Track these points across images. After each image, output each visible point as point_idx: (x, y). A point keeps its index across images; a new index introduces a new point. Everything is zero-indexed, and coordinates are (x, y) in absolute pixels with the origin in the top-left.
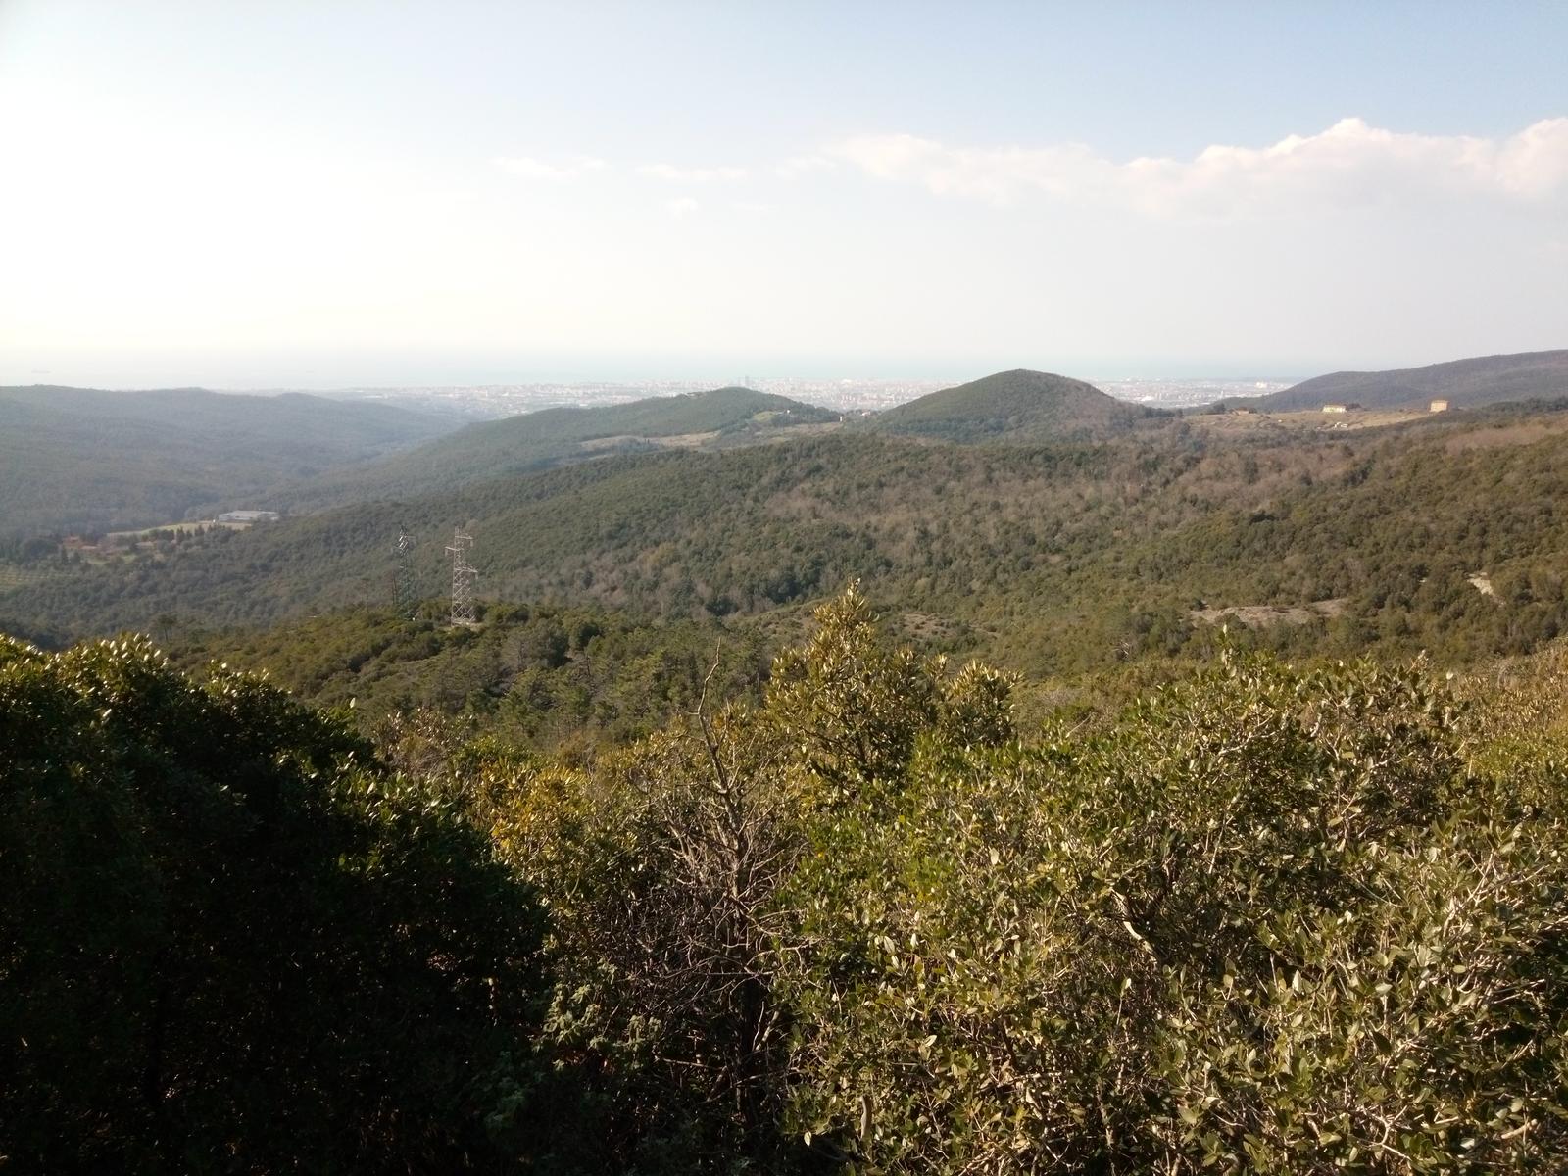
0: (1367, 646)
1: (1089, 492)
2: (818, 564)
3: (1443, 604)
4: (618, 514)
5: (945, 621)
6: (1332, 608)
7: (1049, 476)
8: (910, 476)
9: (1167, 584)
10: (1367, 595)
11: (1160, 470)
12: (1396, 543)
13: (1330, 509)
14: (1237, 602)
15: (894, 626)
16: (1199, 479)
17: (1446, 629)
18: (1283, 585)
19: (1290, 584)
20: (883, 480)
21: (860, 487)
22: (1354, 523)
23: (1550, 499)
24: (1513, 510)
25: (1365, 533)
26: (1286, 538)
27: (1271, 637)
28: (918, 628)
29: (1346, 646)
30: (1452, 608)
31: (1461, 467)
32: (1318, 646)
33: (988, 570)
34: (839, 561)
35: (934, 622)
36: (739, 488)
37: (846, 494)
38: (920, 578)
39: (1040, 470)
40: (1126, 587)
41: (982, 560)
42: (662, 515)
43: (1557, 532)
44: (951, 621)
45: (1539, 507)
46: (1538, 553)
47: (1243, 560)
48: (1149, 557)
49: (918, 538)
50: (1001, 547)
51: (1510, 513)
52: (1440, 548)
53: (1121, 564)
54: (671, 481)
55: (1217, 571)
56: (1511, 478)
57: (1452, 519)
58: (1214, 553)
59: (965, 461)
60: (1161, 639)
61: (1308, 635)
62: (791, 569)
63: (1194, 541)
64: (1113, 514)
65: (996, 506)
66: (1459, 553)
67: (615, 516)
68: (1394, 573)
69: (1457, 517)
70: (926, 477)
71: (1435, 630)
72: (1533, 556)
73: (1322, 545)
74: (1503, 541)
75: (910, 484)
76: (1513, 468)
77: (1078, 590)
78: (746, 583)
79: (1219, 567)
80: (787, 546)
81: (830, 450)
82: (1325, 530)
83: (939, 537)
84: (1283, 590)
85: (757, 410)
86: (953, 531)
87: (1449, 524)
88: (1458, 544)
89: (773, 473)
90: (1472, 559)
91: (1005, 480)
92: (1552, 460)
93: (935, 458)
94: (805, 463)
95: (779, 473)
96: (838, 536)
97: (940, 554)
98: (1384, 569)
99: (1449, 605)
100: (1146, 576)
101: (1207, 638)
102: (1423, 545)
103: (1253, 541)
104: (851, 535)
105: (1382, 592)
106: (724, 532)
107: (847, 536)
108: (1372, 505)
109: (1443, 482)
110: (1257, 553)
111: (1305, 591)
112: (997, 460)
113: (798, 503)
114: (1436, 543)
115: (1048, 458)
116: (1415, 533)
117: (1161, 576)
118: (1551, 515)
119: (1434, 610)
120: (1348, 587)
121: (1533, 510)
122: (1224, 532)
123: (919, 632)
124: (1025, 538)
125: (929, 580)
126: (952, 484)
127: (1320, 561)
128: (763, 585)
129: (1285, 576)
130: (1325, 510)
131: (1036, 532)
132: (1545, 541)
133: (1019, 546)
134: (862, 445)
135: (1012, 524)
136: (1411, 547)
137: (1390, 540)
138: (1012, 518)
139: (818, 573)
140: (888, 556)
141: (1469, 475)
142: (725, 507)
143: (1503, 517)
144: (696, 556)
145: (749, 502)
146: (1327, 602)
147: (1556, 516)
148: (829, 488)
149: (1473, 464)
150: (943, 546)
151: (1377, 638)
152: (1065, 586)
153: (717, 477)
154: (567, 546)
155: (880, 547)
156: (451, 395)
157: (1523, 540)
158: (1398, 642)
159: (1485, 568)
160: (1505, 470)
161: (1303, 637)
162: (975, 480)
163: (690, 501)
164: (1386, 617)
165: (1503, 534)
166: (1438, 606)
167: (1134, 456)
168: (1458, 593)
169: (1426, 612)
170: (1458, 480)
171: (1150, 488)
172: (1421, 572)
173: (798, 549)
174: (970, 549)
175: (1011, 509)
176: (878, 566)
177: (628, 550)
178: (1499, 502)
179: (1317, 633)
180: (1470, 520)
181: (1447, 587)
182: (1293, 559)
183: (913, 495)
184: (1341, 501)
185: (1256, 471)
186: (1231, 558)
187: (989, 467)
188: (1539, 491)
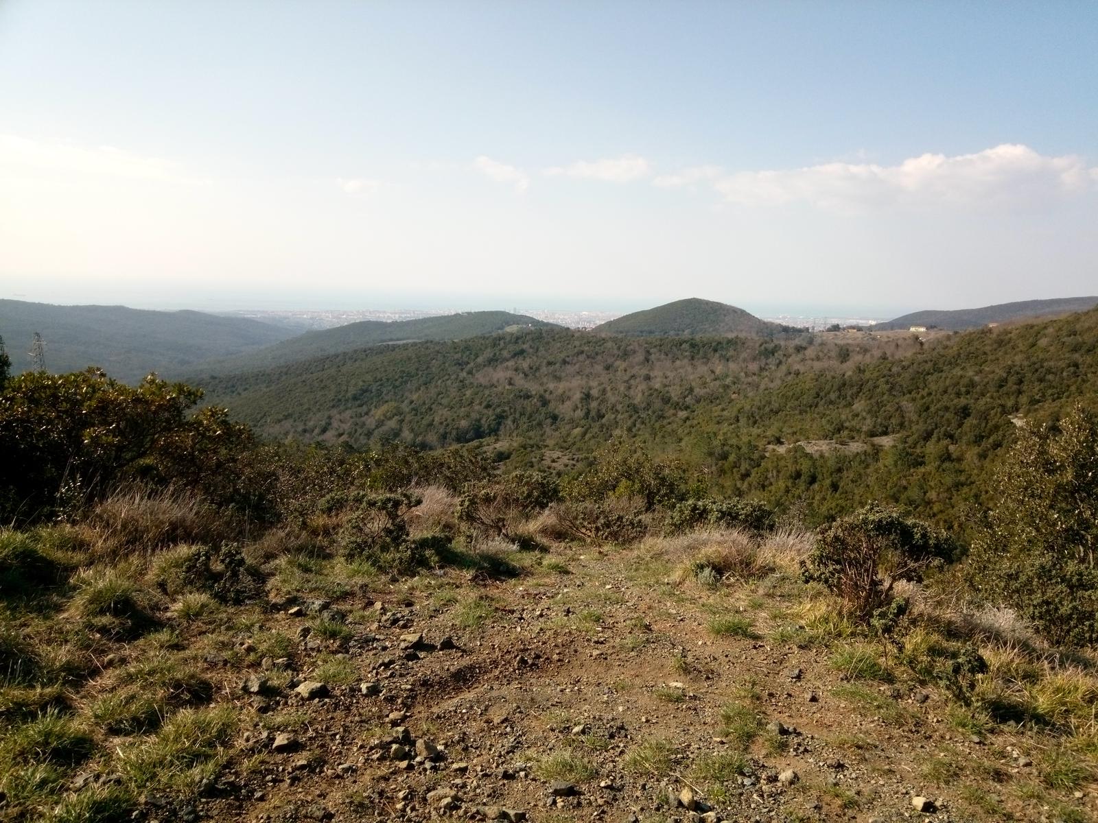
0: (912, 470)
1: (719, 369)
2: (501, 418)
3: (983, 437)
4: (364, 381)
5: (576, 457)
6: (886, 441)
7: (693, 358)
8: (588, 357)
9: (758, 428)
10: (917, 430)
11: (776, 354)
12: (945, 392)
13: (895, 369)
14: (808, 438)
15: (534, 460)
16: (803, 360)
17: (985, 458)
18: (847, 424)
19: (854, 423)
20: (567, 359)
21: (549, 364)
22: (913, 379)
23: (1077, 356)
24: (1045, 364)
25: (921, 386)
26: (855, 389)
27: (829, 463)
28: (553, 461)
29: (894, 470)
30: (991, 440)
31: (1002, 337)
32: (868, 471)
33: (629, 423)
34: (517, 415)
35: (567, 457)
36: (460, 364)
37: (538, 369)
38: (577, 427)
39: (687, 354)
40: (725, 430)
41: (626, 415)
42: (397, 383)
43: (1083, 381)
44: (581, 456)
45: (1067, 361)
46: (1068, 397)
47: (821, 408)
48: (747, 407)
49: (582, 399)
50: (643, 406)
51: (1042, 367)
52: (983, 395)
53: (725, 413)
54: (409, 359)
55: (799, 417)
56: (1043, 342)
57: (993, 372)
58: (797, 403)
59: (632, 347)
60: (736, 465)
61: (861, 462)
62: (479, 420)
63: (783, 395)
64: (734, 383)
65: (648, 378)
66: (999, 399)
67: (361, 383)
68: (941, 413)
69: (997, 370)
70: (599, 357)
71: (975, 457)
72: (1063, 400)
73: (884, 394)
74: (1037, 389)
75: (587, 362)
76: (1045, 335)
77: (689, 433)
78: (442, 431)
79: (801, 413)
80: (480, 404)
81: (533, 340)
82: (887, 382)
83: (597, 399)
84: (847, 428)
85: (508, 324)
86: (609, 394)
87: (991, 376)
88: (998, 391)
89: (488, 353)
90: (1010, 403)
91: (659, 360)
92: (1078, 327)
93: (609, 344)
94: (512, 347)
95: (491, 355)
96: (521, 397)
97: (596, 410)
98: (933, 409)
99: (988, 437)
100: (743, 421)
101: (775, 464)
102: (968, 393)
103: (829, 393)
104: (531, 397)
105: (930, 428)
106: (439, 394)
107: (528, 397)
108: (928, 366)
109: (988, 348)
110: (831, 402)
111: (865, 428)
112: (655, 347)
113: (500, 374)
114: (979, 391)
115: (693, 346)
116: (961, 383)
117: (755, 423)
118: (1078, 368)
119: (975, 442)
120: (902, 425)
121: (1062, 364)
122: (807, 387)
123: (554, 464)
124: (663, 399)
125: (583, 429)
126: (618, 363)
127: (880, 405)
128: (454, 433)
129: (850, 418)
130: (890, 370)
131: (673, 395)
132: (1073, 388)
133: (658, 404)
134: (557, 336)
135: (656, 390)
136: (958, 395)
137: (940, 390)
138: (657, 386)
139: (499, 424)
140: (556, 412)
141: (1009, 342)
142: (447, 377)
143: (1037, 370)
144: (413, 412)
145: (464, 374)
146: (883, 438)
147: (1082, 369)
148: (525, 365)
149: (1012, 335)
150: (599, 404)
151: (922, 464)
152: (680, 431)
153: (444, 356)
154: (321, 405)
155: (552, 406)
156: (305, 316)
157: (1054, 387)
158: (939, 466)
159: (1021, 410)
160: (1039, 337)
161: (856, 464)
162: (637, 360)
163: (421, 373)
164: (932, 448)
165: (1036, 383)
166: (979, 439)
167: (757, 345)
168: (997, 427)
169: (968, 444)
170: (1000, 346)
171: (767, 367)
172: (965, 412)
173: (488, 406)
174: (619, 407)
175: (658, 379)
176: (546, 419)
177: (365, 408)
178: (1034, 359)
179: (870, 460)
180: (1009, 373)
181: (987, 423)
182: (859, 406)
183: (587, 371)
184: (904, 363)
185: (848, 355)
186: (811, 406)
187: (648, 352)
188: (1067, 350)
